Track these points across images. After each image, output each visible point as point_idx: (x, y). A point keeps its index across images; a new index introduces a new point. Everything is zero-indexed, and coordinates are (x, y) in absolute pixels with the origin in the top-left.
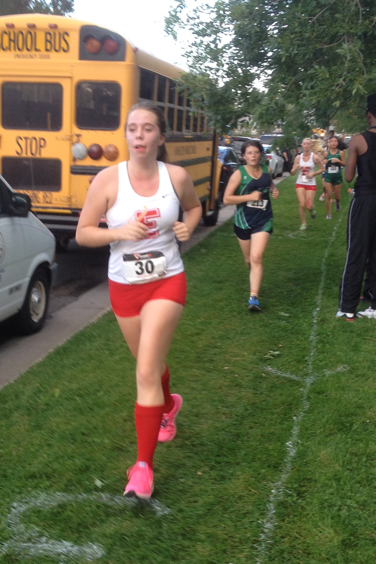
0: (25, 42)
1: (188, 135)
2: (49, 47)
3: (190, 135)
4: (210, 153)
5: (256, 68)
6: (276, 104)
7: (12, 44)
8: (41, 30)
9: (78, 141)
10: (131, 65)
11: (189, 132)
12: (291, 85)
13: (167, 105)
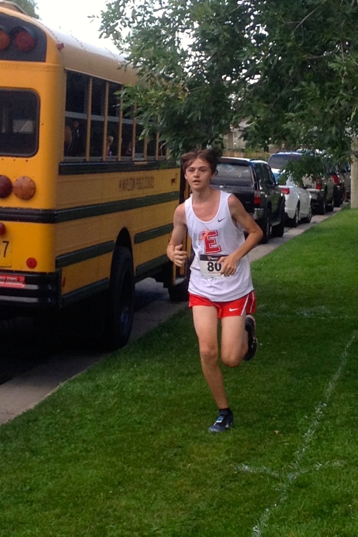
1: (140, 161)
3: (144, 161)
4: (177, 187)
10: (54, 67)
11: (143, 157)
13: (106, 118)
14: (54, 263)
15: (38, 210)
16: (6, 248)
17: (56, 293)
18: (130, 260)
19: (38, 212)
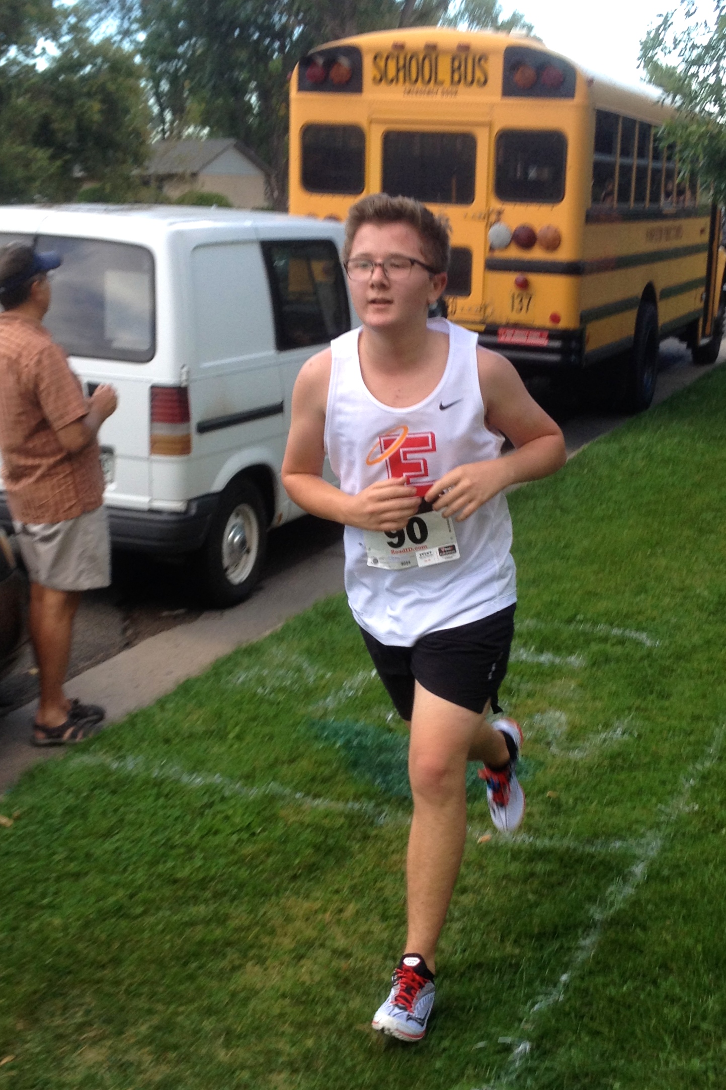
0: (421, 70)
1: (669, 208)
2: (456, 77)
3: (673, 208)
4: (706, 238)
7: (401, 74)
8: (445, 52)
9: (498, 220)
10: (584, 104)
11: (671, 203)
13: (635, 161)
14: (579, 318)
15: (565, 261)
16: (529, 302)
17: (580, 351)
18: (654, 317)
19: (563, 264)
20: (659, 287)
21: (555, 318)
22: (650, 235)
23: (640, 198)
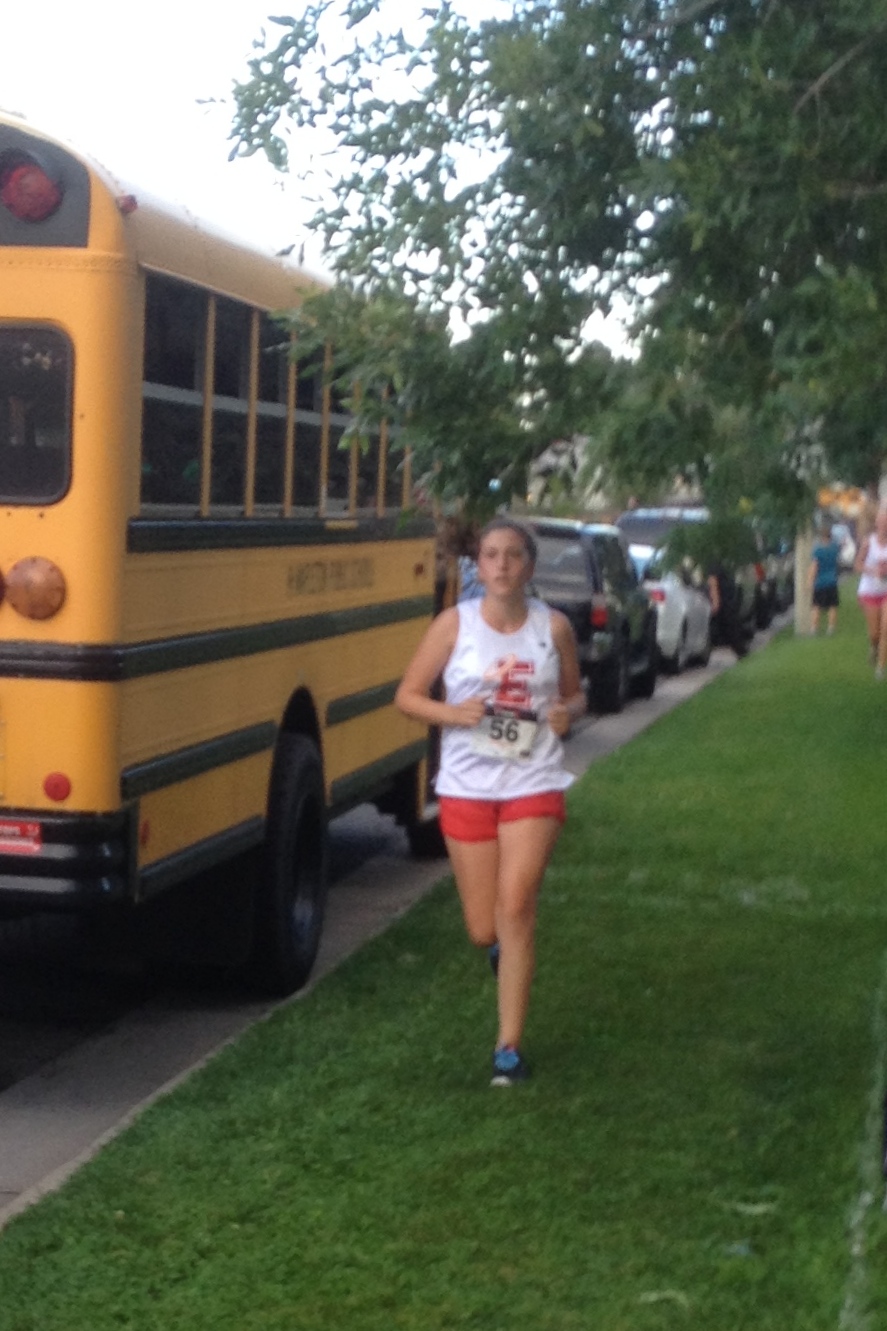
1: (339, 519)
3: (349, 519)
4: (426, 586)
5: (593, 271)
6: (675, 406)
10: (111, 259)
11: (345, 507)
12: (732, 336)
13: (253, 407)
14: (117, 787)
15: (74, 646)
17: (123, 867)
18: (315, 767)
19: (71, 652)
20: (324, 697)
21: (58, 787)
22: (298, 580)
23: (268, 491)
